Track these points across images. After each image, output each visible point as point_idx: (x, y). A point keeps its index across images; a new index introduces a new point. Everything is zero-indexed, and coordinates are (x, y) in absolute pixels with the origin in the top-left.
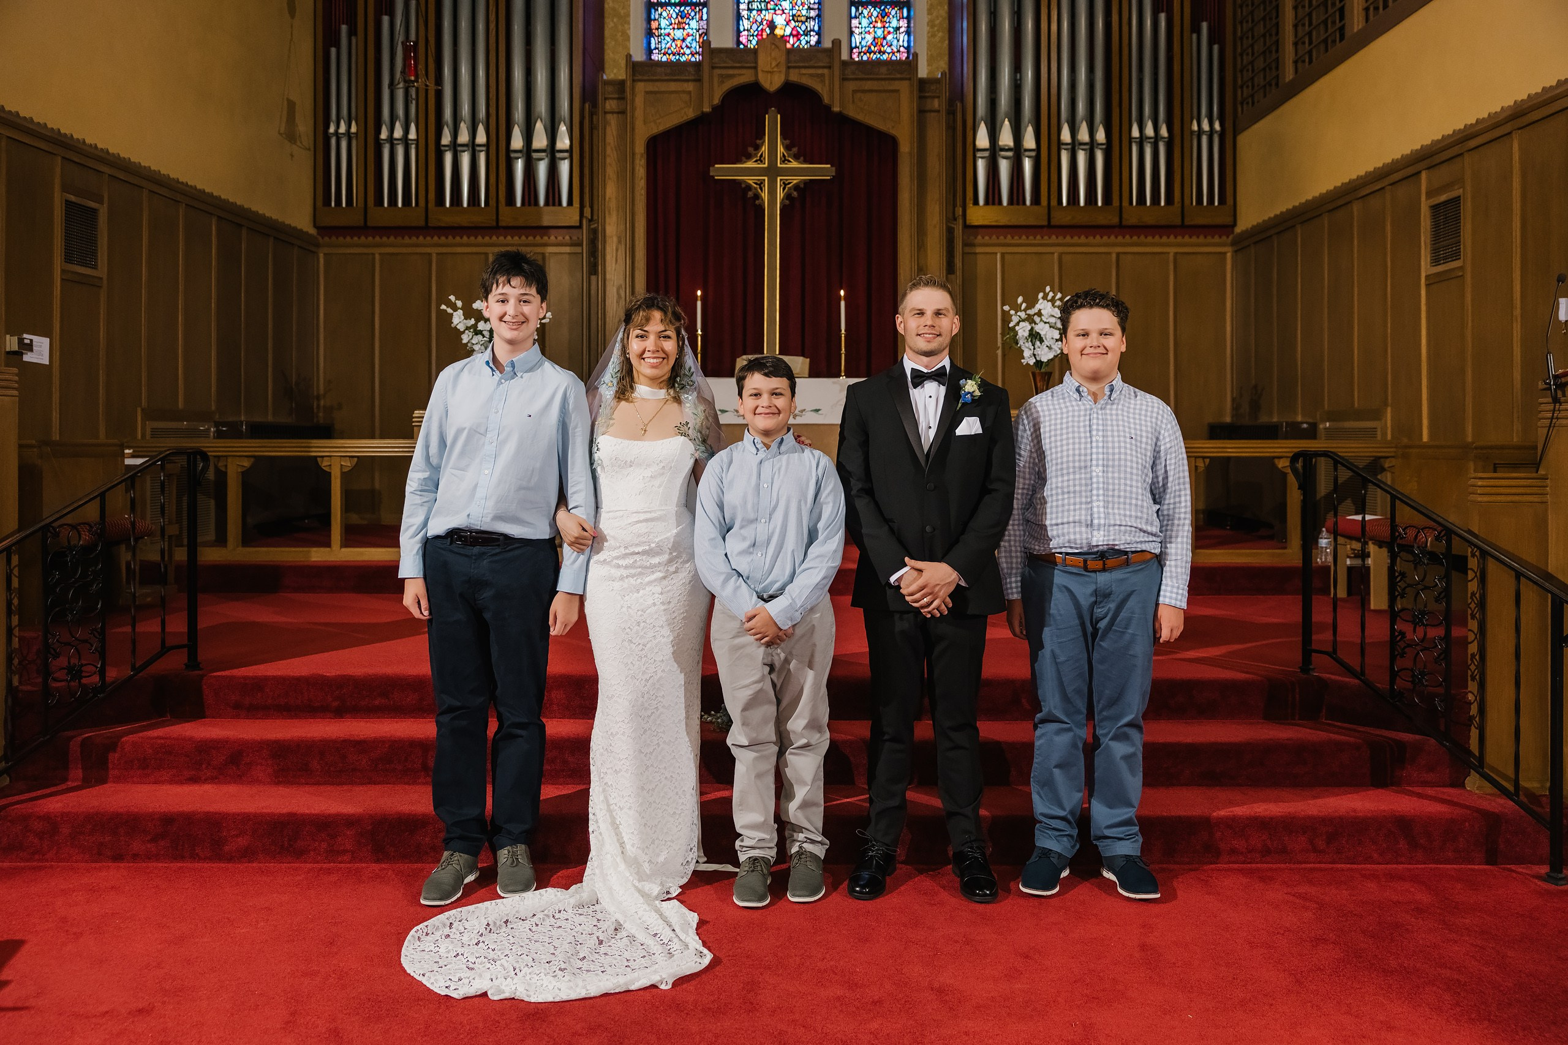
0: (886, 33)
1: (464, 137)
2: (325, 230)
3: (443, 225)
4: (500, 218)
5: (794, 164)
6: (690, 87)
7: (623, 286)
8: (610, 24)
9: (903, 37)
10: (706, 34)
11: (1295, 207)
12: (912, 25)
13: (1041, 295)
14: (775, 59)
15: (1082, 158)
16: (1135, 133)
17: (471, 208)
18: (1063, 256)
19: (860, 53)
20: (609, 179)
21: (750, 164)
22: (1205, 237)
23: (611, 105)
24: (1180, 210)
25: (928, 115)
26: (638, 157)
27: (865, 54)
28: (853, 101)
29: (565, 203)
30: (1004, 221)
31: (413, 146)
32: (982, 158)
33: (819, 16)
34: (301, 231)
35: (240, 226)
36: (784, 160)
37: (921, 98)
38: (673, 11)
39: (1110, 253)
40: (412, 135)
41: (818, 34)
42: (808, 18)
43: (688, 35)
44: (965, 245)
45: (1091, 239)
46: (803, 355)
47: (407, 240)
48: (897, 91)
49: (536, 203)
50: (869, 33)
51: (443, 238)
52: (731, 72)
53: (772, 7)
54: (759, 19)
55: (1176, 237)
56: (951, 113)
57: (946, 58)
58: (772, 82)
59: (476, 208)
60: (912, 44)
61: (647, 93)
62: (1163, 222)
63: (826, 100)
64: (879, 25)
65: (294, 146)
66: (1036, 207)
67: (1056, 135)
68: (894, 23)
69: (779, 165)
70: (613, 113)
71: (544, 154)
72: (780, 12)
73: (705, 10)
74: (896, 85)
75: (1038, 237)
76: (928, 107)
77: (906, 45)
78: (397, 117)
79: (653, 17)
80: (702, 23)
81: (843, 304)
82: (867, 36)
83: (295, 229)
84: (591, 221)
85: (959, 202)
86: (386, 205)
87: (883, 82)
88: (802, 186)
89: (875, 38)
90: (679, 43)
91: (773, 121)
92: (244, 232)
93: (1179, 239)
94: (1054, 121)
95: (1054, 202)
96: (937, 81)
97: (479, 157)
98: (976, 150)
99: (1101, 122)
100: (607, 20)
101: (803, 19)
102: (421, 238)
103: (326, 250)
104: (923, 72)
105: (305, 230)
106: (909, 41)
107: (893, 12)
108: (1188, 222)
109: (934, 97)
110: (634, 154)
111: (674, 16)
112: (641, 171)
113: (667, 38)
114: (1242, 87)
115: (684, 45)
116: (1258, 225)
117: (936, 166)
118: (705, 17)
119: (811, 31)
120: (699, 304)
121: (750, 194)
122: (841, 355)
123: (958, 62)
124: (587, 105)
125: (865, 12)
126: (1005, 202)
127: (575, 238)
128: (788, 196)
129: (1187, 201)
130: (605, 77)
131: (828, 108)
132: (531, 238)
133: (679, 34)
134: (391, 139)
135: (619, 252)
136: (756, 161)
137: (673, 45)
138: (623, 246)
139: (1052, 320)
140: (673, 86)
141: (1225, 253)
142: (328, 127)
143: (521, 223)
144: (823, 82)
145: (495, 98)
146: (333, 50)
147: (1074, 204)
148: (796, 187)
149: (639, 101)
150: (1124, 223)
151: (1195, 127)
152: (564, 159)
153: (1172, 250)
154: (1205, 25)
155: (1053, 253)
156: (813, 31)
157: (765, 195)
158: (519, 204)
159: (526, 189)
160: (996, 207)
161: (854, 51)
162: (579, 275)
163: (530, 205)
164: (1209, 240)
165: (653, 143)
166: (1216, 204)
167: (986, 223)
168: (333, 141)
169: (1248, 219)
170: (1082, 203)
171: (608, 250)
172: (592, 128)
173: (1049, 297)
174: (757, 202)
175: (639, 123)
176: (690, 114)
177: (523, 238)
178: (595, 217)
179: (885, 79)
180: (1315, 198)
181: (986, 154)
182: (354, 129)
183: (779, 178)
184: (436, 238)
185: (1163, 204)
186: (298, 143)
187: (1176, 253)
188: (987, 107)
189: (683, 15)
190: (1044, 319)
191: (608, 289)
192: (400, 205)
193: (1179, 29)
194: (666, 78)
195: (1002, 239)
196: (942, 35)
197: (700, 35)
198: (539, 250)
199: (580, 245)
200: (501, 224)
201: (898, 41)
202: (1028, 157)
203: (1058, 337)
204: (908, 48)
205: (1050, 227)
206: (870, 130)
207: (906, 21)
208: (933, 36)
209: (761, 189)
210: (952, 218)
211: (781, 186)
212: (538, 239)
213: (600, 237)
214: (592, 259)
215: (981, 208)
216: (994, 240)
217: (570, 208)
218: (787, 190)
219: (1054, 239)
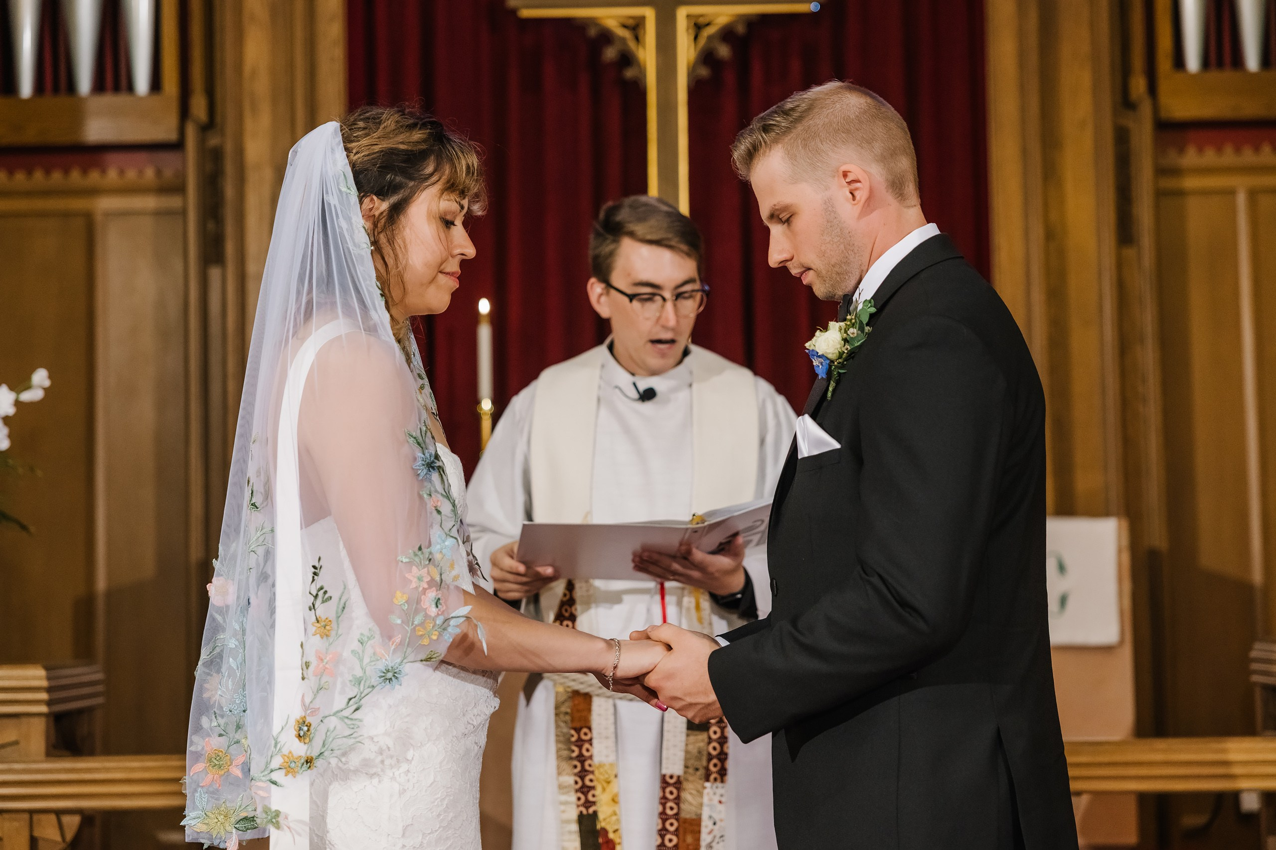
29: (143, 84)
30: (1250, 109)
44: (1158, 169)
49: (71, 86)
84: (208, 127)
85: (1138, 63)
88: (741, 29)
120: (483, 333)
121: (610, 53)
126: (1253, 62)
127: (168, 173)
128: (707, 57)
132: (57, 175)
143: (30, 136)
148: (727, 34)
157: (648, 56)
158: (26, 90)
159: (48, 54)
160: (1227, 75)
162: (178, 265)
163: (56, 90)
167: (1207, 113)
174: (629, 73)
177: (38, 175)
178: (218, 119)
183: (682, 13)
195: (1248, 157)
198: (77, 203)
199: (182, 189)
209: (637, 39)
210: (1126, 103)
211: (688, 29)
212: (75, 176)
213: (229, 168)
214: (211, 226)
215: (1193, 76)
216: (1229, 157)
217: (156, 99)
218: (702, 41)
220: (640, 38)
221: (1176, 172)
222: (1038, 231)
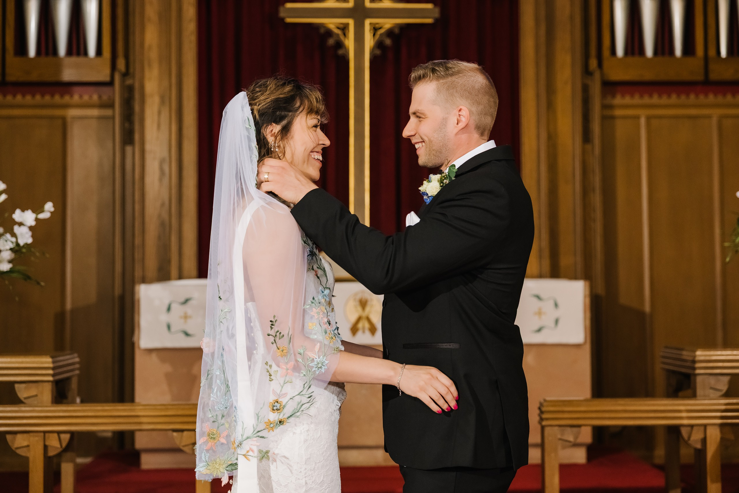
4: (8, 71)
5: (387, 4)
18: (724, 120)
20: (149, 21)
21: (330, 4)
29: (92, 52)
30: (648, 76)
49: (55, 52)
66: (690, 60)
69: (368, 5)
75: (693, 96)
84: (126, 74)
85: (593, 52)
88: (397, 31)
95: (711, 52)
112: (190, 11)
121: (331, 41)
126: (650, 52)
127: (105, 97)
128: (379, 45)
132: (47, 97)
136: (338, 0)
138: (167, 107)
143: (34, 77)
147: (737, 54)
148: (390, 33)
155: (709, 117)
157: (350, 43)
158: (32, 54)
159: (42, 35)
160: (636, 59)
162: (110, 145)
163: (47, 54)
167: (626, 78)
171: (148, 112)
174: (341, 52)
177: (38, 97)
178: (131, 70)
183: (368, 22)
191: (147, 162)
195: (646, 100)
198: (58, 112)
199: (112, 106)
200: (8, 79)
205: (707, 84)
209: (345, 35)
210: (587, 72)
211: (370, 31)
212: (57, 98)
213: (137, 96)
214: (127, 125)
215: (620, 60)
216: (637, 100)
217: (99, 59)
218: (377, 36)
219: (711, 98)
220: (346, 34)
221: (611, 107)
222: (544, 135)
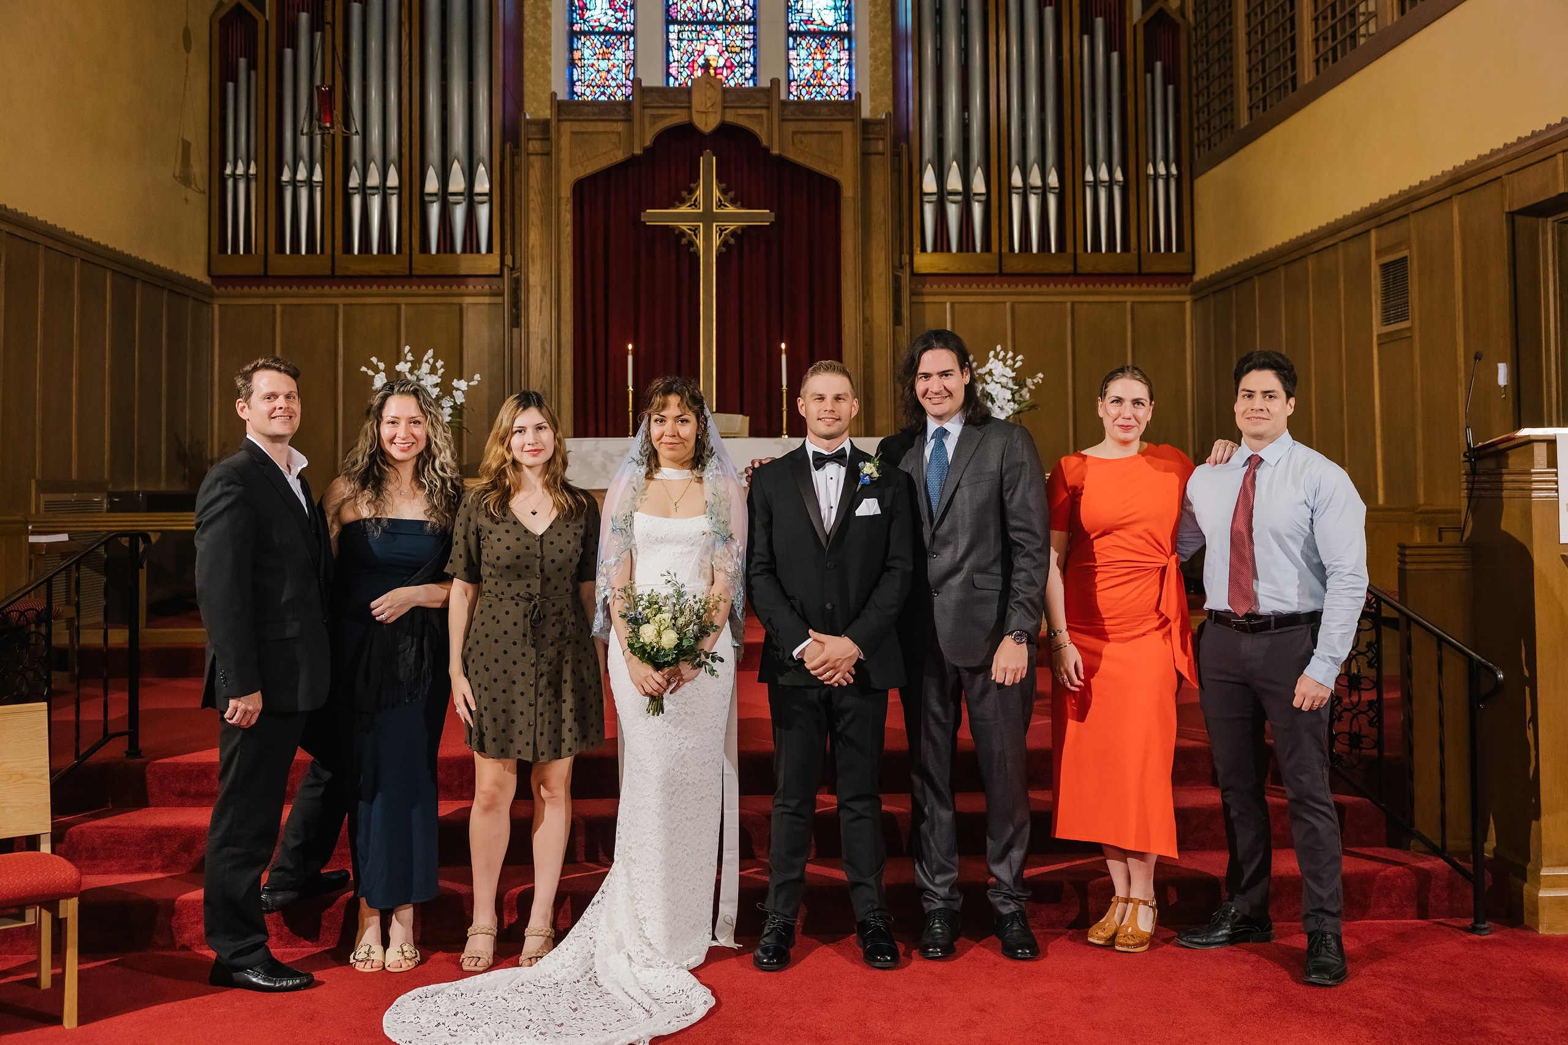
0: (826, 65)
1: (374, 180)
2: (219, 279)
3: (351, 273)
4: (414, 266)
5: (731, 209)
6: (620, 127)
7: (549, 340)
8: (529, 54)
9: (844, 70)
10: (633, 65)
11: (1251, 258)
12: (854, 57)
13: (992, 353)
14: (710, 98)
15: (1034, 202)
16: (1089, 177)
17: (382, 256)
18: (1016, 306)
19: (798, 86)
20: (533, 224)
21: (684, 209)
22: (1163, 286)
23: (534, 146)
24: (1137, 257)
25: (873, 157)
26: (563, 201)
27: (804, 87)
28: (793, 143)
29: (484, 249)
30: (953, 269)
31: (318, 189)
32: (929, 202)
33: (754, 46)
34: (196, 280)
35: (134, 279)
36: (720, 205)
37: (865, 140)
38: (597, 41)
39: (1065, 302)
40: (317, 177)
41: (754, 66)
42: (742, 49)
43: (613, 66)
44: (913, 293)
45: (1044, 288)
46: (742, 413)
47: (311, 290)
48: (840, 132)
49: (452, 250)
50: (808, 65)
51: (351, 288)
52: (663, 112)
53: (704, 37)
54: (690, 50)
55: (1133, 286)
56: (896, 154)
57: (890, 93)
58: (707, 123)
59: (387, 256)
60: (854, 77)
61: (571, 132)
62: (1119, 270)
63: (765, 142)
64: (819, 56)
65: (188, 189)
66: (986, 255)
67: (1007, 179)
68: (835, 55)
69: (715, 210)
70: (536, 154)
71: (461, 197)
72: (713, 42)
73: (632, 40)
74: (838, 126)
75: (990, 285)
76: (872, 150)
77: (847, 78)
78: (301, 158)
79: (575, 47)
80: (628, 53)
81: (784, 357)
82: (805, 68)
83: (190, 278)
84: (512, 269)
85: (905, 249)
86: (288, 252)
87: (825, 123)
88: (739, 232)
89: (814, 70)
90: (604, 74)
91: (708, 164)
92: (139, 285)
93: (1136, 288)
94: (1004, 163)
95: (1005, 249)
96: (881, 122)
97: (390, 200)
98: (922, 194)
99: (1053, 166)
100: (526, 51)
101: (738, 49)
102: (327, 287)
103: (222, 301)
104: (866, 113)
105: (199, 280)
106: (850, 75)
107: (834, 43)
108: (1145, 270)
109: (877, 139)
110: (559, 199)
111: (599, 45)
112: (567, 217)
113: (591, 69)
114: (1198, 129)
115: (609, 77)
116: (1217, 273)
117: (881, 211)
118: (632, 47)
119: (745, 62)
120: (630, 358)
121: (684, 241)
122: (782, 412)
123: (903, 99)
124: (508, 146)
125: (804, 43)
126: (954, 249)
127: (495, 287)
128: (725, 243)
129: (1144, 249)
130: (528, 117)
131: (767, 150)
132: (447, 287)
133: (604, 65)
134: (294, 182)
135: (544, 302)
136: (690, 206)
137: (598, 76)
138: (548, 298)
139: (1004, 380)
140: (601, 126)
141: (1184, 303)
142: (224, 168)
143: (436, 271)
144: (761, 123)
145: (408, 138)
146: (231, 85)
147: (1026, 251)
148: (733, 234)
149: (565, 142)
150: (1079, 271)
151: (1151, 171)
152: (483, 203)
153: (1129, 299)
154: (1159, 65)
155: (1005, 303)
156: (749, 62)
157: (700, 242)
158: (434, 251)
159: (442, 235)
160: (944, 254)
161: (792, 84)
162: (500, 327)
163: (445, 252)
164: (1168, 288)
165: (581, 187)
166: (1174, 250)
167: (934, 271)
168: (230, 183)
169: (1207, 267)
170: (1035, 250)
171: (532, 300)
172: (514, 170)
173: (1000, 357)
174: (692, 249)
175: (565, 166)
176: (620, 156)
177: (439, 287)
178: (517, 266)
179: (826, 120)
180: (1271, 249)
181: (934, 198)
182: (252, 171)
183: (714, 225)
184: (343, 288)
185: (1119, 250)
186: (193, 186)
187: (1133, 303)
188: (934, 148)
189: (609, 44)
190: (995, 379)
191: (531, 342)
192: (303, 252)
193: (1132, 69)
194: (594, 118)
195: (951, 288)
196: (886, 69)
197: (627, 66)
198: (455, 300)
199: (502, 294)
200: (415, 272)
201: (839, 73)
202: (978, 201)
203: (1010, 397)
204: (849, 82)
205: (1002, 275)
206: (810, 173)
207: (847, 53)
208: (876, 69)
209: (696, 235)
210: (899, 265)
211: (717, 232)
212: (455, 288)
213: (523, 286)
214: (514, 311)
215: (929, 253)
216: (943, 289)
217: (490, 255)
218: (723, 237)
219: (1005, 288)
222: (861, 320)
